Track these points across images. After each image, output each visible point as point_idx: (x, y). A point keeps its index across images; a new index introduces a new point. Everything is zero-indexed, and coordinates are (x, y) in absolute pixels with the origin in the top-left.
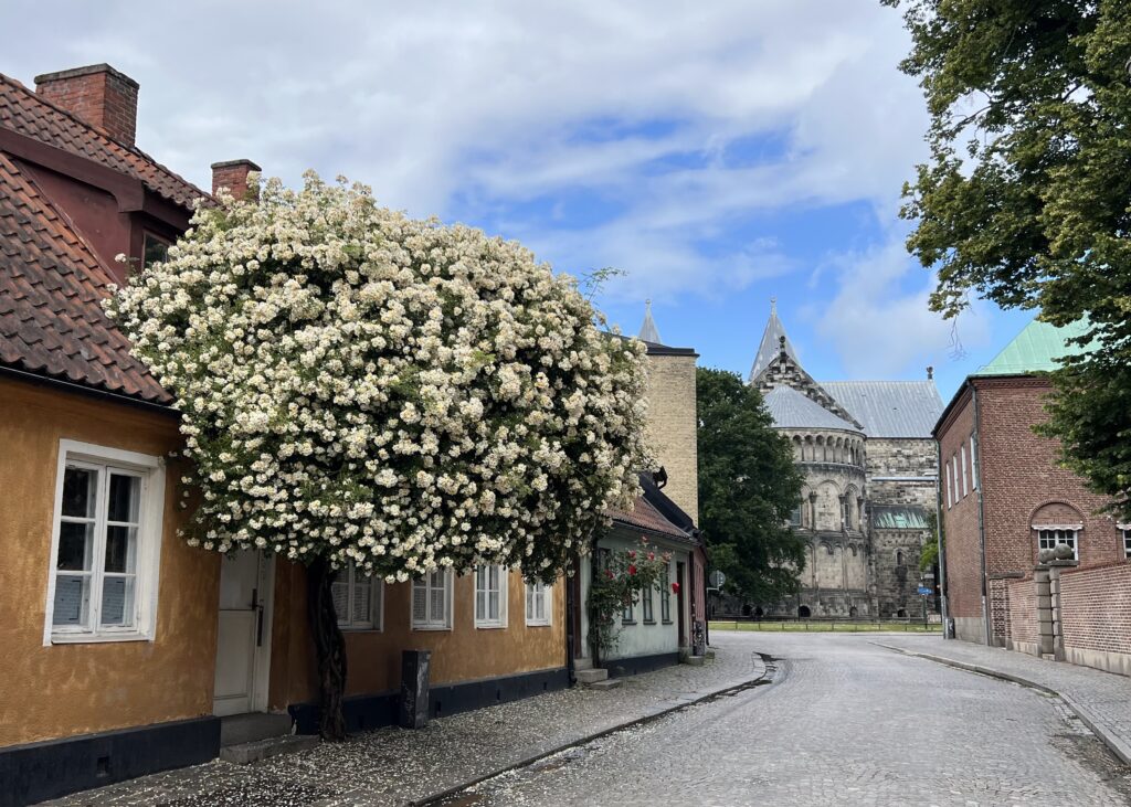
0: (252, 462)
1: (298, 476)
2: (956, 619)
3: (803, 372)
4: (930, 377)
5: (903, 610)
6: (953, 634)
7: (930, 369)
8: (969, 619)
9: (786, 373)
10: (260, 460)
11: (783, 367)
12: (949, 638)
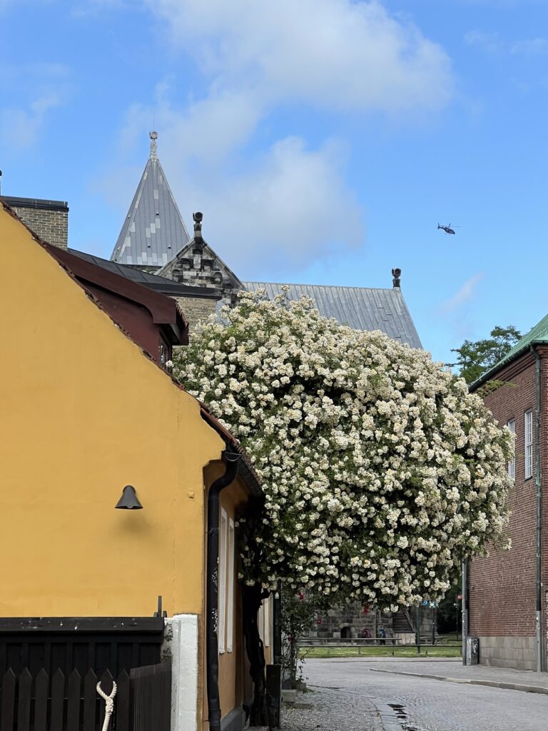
0: (313, 530)
1: (336, 539)
2: (483, 640)
3: (226, 269)
4: (397, 283)
5: (348, 628)
6: (477, 659)
7: (397, 273)
8: (507, 639)
9: (202, 269)
10: (318, 528)
11: (197, 259)
12: (473, 664)
